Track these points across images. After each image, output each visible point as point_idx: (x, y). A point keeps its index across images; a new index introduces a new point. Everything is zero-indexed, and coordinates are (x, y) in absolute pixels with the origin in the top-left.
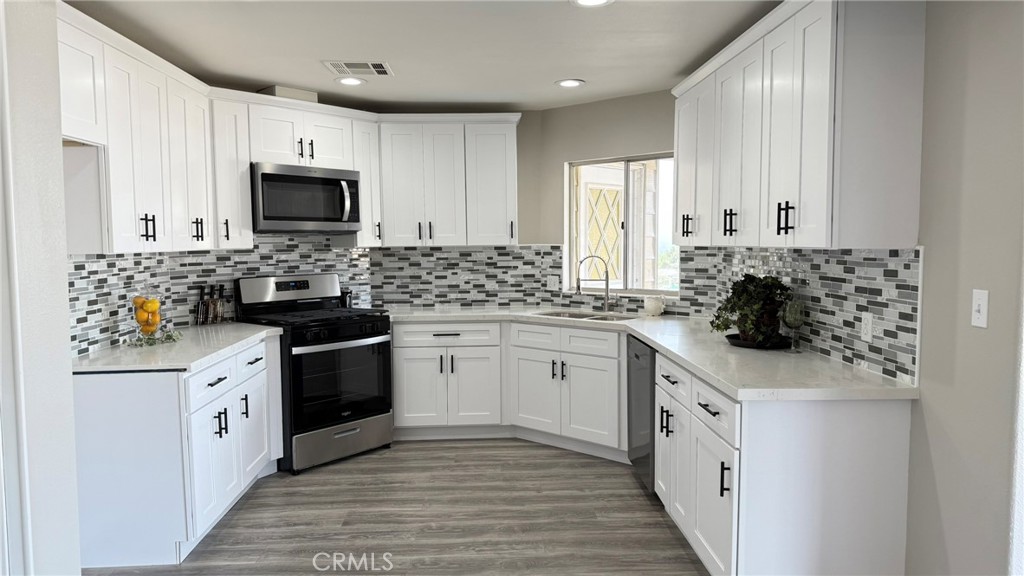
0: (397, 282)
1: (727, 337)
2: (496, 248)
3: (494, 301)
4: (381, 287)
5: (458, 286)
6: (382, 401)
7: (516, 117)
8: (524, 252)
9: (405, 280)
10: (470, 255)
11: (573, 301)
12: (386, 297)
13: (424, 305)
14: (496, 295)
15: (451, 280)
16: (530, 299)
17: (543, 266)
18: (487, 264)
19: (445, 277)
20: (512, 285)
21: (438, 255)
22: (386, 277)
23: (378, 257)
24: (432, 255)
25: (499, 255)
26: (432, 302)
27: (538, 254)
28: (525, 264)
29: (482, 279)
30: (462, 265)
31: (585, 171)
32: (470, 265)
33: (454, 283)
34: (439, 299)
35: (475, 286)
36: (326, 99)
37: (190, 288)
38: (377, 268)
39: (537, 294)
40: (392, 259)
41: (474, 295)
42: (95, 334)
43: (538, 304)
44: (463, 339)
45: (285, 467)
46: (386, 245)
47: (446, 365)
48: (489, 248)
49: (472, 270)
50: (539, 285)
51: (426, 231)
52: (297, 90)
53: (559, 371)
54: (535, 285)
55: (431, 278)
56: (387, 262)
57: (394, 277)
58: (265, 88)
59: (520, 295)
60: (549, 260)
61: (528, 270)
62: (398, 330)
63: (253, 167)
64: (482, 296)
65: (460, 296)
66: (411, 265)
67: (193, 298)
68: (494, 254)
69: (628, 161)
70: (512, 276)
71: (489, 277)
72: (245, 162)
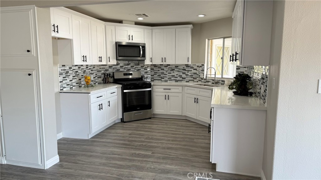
0: (158, 74)
1: (233, 92)
2: (186, 65)
3: (184, 80)
4: (153, 75)
5: (174, 76)
6: (149, 106)
7: (191, 26)
8: (194, 66)
9: (160, 74)
10: (178, 67)
11: (207, 81)
12: (155, 78)
13: (165, 81)
14: (185, 79)
15: (173, 74)
16: (195, 80)
17: (199, 70)
18: (183, 70)
19: (171, 73)
20: (190, 76)
21: (169, 67)
22: (155, 73)
23: (153, 67)
24: (167, 67)
25: (186, 67)
26: (167, 80)
27: (198, 67)
28: (194, 70)
29: (181, 74)
30: (175, 70)
31: (214, 41)
32: (178, 70)
33: (173, 75)
34: (169, 79)
35: (179, 76)
36: (137, 23)
37: (102, 74)
38: (153, 70)
39: (197, 79)
40: (156, 68)
41: (179, 78)
42: (74, 84)
43: (197, 81)
44: (172, 90)
45: (122, 121)
46: (153, 64)
47: (167, 98)
48: (184, 65)
49: (178, 71)
50: (198, 76)
51: (164, 60)
52: (129, 22)
53: (196, 101)
54: (197, 76)
55: (167, 73)
56: (155, 68)
57: (157, 73)
58: (120, 22)
59: (192, 79)
60: (201, 68)
61: (195, 71)
62: (154, 87)
63: (116, 43)
64: (181, 79)
65: (175, 78)
66: (161, 69)
67: (103, 77)
68: (185, 67)
69: (224, 38)
70: (190, 73)
71: (183, 73)
72: (114, 41)
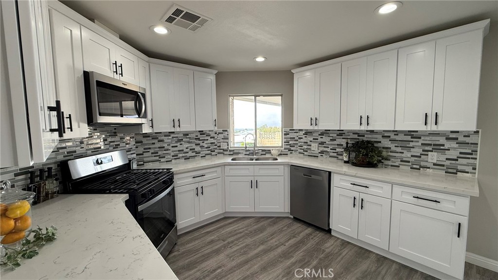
0: (152, 151)
2: (199, 131)
3: (199, 156)
4: (143, 154)
5: (183, 150)
7: (216, 70)
8: (210, 133)
9: (156, 150)
10: (188, 135)
11: (234, 153)
12: (145, 159)
13: (167, 161)
14: (200, 153)
15: (180, 148)
16: (213, 153)
17: (218, 139)
18: (196, 139)
19: (177, 146)
20: (206, 148)
21: (173, 135)
22: (144, 149)
23: (140, 138)
24: (170, 136)
25: (201, 134)
26: (170, 160)
27: (216, 133)
28: (211, 138)
29: (194, 146)
30: (184, 140)
32: (188, 140)
33: (181, 149)
34: (174, 158)
35: (190, 149)
38: (140, 144)
39: (216, 151)
40: (148, 138)
41: (190, 154)
43: (216, 155)
46: (155, 132)
48: (196, 131)
49: (189, 142)
50: (216, 147)
51: (177, 124)
52: (108, 28)
53: (254, 185)
54: (215, 147)
55: (170, 147)
56: (145, 141)
57: (150, 148)
59: (209, 152)
60: (221, 136)
61: (212, 140)
63: (87, 75)
64: (194, 154)
65: (184, 155)
66: (159, 141)
68: (198, 134)
69: (256, 96)
70: (206, 144)
71: (196, 145)
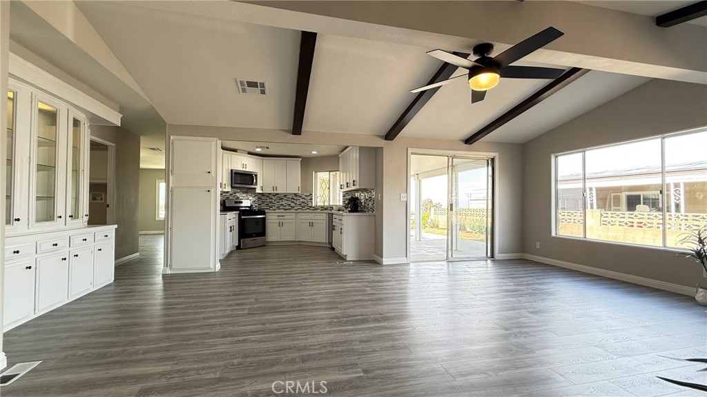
2: (294, 194)
3: (293, 209)
5: (283, 205)
6: (263, 233)
7: (301, 159)
8: (302, 195)
9: (268, 203)
10: (287, 196)
11: (316, 208)
12: (263, 207)
13: (273, 210)
14: (294, 207)
15: (281, 203)
16: (303, 208)
17: (307, 199)
18: (292, 198)
19: (279, 202)
20: (299, 205)
21: (278, 196)
22: (262, 202)
23: (260, 196)
24: (276, 196)
25: (295, 196)
26: (275, 209)
27: (306, 196)
29: (290, 203)
30: (284, 199)
31: (318, 173)
32: (287, 199)
34: (278, 208)
35: (288, 205)
36: (249, 153)
38: (260, 199)
39: (306, 207)
40: (265, 196)
41: (288, 207)
43: (306, 210)
44: (285, 217)
45: (238, 248)
46: (264, 192)
47: (281, 224)
48: (292, 194)
50: (306, 204)
51: (275, 189)
52: (243, 151)
53: (311, 224)
55: (275, 202)
56: (263, 197)
57: (265, 202)
58: (235, 151)
59: (301, 207)
60: (309, 198)
61: (303, 200)
62: (267, 214)
63: (232, 170)
64: (290, 208)
65: (283, 207)
66: (270, 198)
68: (293, 196)
69: (330, 172)
70: (299, 202)
71: (292, 202)
72: (230, 169)
